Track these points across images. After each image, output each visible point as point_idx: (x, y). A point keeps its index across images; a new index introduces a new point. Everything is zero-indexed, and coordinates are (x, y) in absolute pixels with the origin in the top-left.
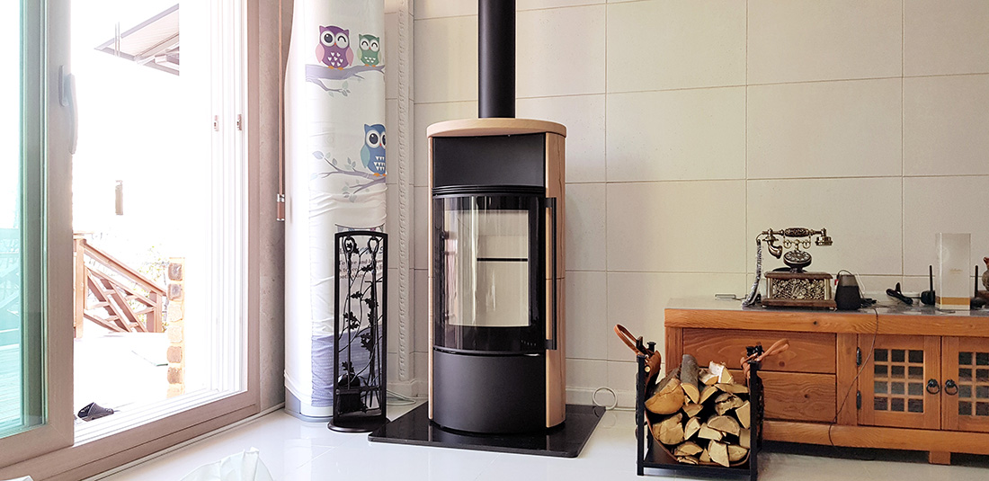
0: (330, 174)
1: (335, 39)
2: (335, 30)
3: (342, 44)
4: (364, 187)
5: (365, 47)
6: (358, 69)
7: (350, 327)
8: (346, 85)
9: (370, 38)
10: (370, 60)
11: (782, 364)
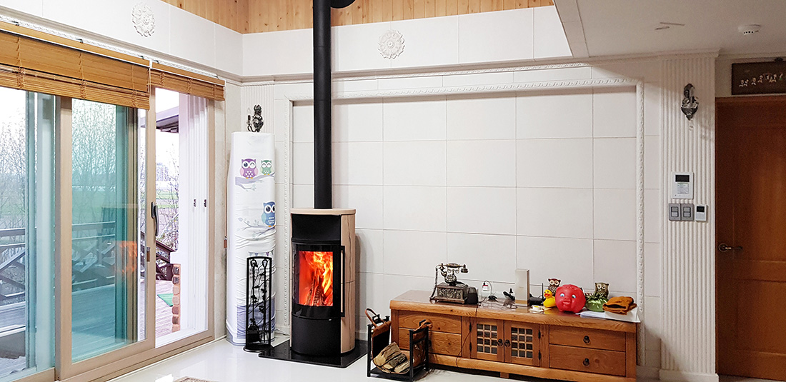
0: (245, 228)
1: (249, 165)
2: (249, 160)
3: (252, 167)
4: (263, 233)
5: (264, 166)
6: (261, 177)
7: (253, 302)
8: (254, 185)
9: (266, 161)
10: (267, 172)
11: (439, 329)
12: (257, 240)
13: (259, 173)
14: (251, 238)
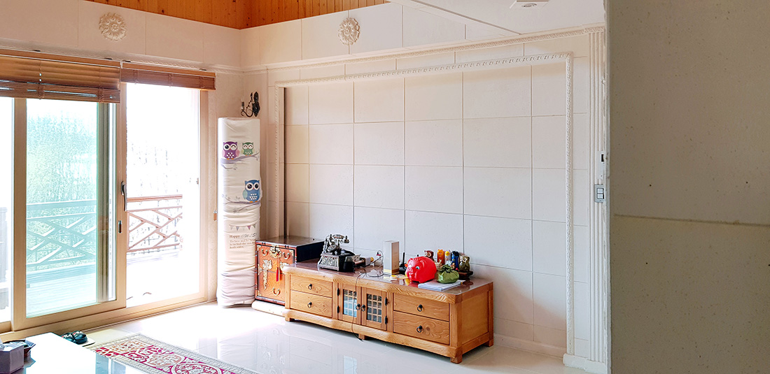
0: (227, 203)
1: (230, 147)
2: (230, 143)
3: (233, 149)
5: (245, 148)
6: (242, 157)
8: (235, 165)
9: (248, 143)
10: (248, 153)
13: (241, 155)
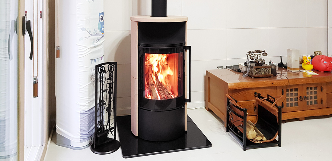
0: (88, 37)
4: (99, 40)
7: (102, 105)
12: (95, 47)
14: (92, 46)
